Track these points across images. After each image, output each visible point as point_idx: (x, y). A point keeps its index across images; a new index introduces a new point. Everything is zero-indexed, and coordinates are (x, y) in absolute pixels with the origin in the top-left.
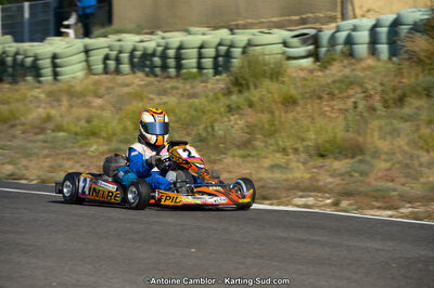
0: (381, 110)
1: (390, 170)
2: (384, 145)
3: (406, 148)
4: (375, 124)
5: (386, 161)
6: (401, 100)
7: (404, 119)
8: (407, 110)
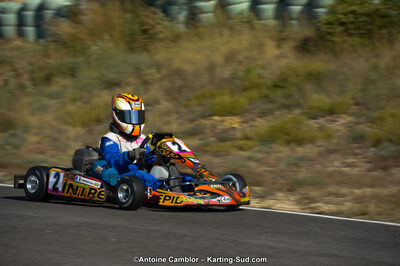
0: (30, 89)
1: (39, 143)
3: (54, 123)
4: (26, 100)
5: (36, 135)
6: (48, 79)
7: (51, 96)
8: (53, 89)
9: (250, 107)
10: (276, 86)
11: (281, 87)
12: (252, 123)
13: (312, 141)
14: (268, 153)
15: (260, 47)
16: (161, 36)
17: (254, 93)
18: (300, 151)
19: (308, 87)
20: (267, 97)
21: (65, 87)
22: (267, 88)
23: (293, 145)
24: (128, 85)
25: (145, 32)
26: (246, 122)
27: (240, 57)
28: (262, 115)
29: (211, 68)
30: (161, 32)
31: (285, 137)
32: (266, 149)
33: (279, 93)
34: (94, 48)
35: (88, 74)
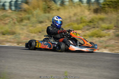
0: (17, 24)
2: (21, 32)
4: (17, 27)
5: (22, 36)
7: (24, 25)
8: (23, 23)
9: (83, 28)
10: (90, 22)
11: (92, 22)
12: (85, 32)
13: (104, 36)
14: (92, 40)
15: (83, 11)
16: (54, 9)
17: (84, 24)
18: (102, 39)
19: (100, 22)
20: (88, 25)
21: (27, 23)
22: (88, 23)
23: (99, 38)
24: (46, 22)
25: (49, 7)
26: (83, 32)
27: (78, 14)
28: (88, 30)
29: (70, 17)
30: (53, 8)
31: (96, 35)
32: (91, 39)
33: (91, 24)
34: (35, 12)
35: (33, 19)
